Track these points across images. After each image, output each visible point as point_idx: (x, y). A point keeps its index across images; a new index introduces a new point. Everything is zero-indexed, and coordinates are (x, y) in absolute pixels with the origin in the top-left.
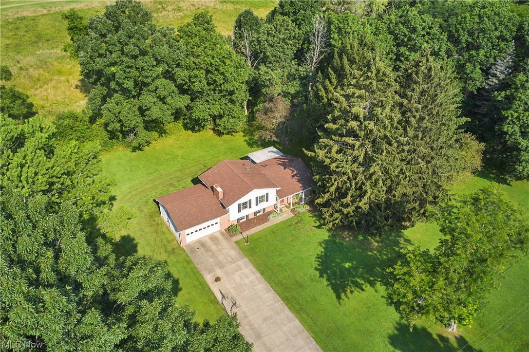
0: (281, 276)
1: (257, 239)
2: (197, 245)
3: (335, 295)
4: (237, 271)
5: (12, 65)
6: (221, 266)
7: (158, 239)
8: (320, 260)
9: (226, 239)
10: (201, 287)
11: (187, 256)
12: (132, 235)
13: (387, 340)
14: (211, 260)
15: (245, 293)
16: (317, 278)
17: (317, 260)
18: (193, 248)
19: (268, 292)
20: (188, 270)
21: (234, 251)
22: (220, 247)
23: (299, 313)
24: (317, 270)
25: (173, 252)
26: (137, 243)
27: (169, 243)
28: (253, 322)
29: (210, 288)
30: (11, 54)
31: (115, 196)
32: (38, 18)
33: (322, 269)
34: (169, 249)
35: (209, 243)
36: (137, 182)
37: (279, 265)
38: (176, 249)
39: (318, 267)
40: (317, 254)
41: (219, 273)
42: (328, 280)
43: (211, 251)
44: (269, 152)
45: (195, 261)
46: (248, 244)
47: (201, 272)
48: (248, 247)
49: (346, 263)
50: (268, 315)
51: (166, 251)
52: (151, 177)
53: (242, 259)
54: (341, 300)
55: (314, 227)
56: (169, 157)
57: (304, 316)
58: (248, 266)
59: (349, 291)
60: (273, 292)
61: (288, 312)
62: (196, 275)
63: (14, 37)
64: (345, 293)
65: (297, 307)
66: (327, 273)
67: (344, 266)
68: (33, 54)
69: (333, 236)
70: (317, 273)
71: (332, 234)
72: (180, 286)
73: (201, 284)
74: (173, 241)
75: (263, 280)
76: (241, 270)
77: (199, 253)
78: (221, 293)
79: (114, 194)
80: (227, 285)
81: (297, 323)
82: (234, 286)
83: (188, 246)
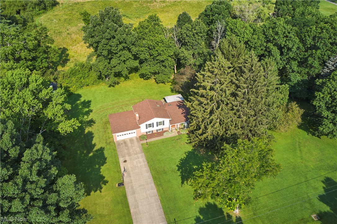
0: (158, 166)
1: (154, 144)
2: (122, 142)
3: (181, 181)
4: (136, 159)
5: (64, 31)
6: (129, 154)
7: (105, 136)
8: (182, 162)
9: (138, 141)
10: (116, 164)
11: (115, 147)
12: (93, 132)
13: (198, 209)
14: (126, 151)
15: (136, 171)
16: (176, 170)
17: (180, 161)
18: (119, 143)
19: (147, 173)
20: (113, 154)
21: (139, 149)
22: (133, 145)
23: (158, 186)
24: (177, 167)
25: (109, 144)
26: (94, 136)
27: (109, 138)
28: (134, 186)
29: (120, 165)
30: (65, 25)
31: (93, 110)
32: (85, 4)
33: (180, 166)
34: (108, 142)
35: (128, 142)
36: (106, 104)
37: (158, 160)
38: (111, 142)
39: (179, 165)
40: (181, 158)
41: (127, 158)
42: (181, 173)
43: (127, 146)
44: (177, 97)
45: (118, 150)
46: (148, 146)
47: (119, 156)
48: (147, 148)
49: (195, 166)
50: (143, 183)
51: (106, 143)
52: (113, 102)
53: (141, 153)
54: (183, 184)
55: (186, 143)
56: (126, 92)
57: (161, 188)
58: (143, 158)
59: (190, 180)
60: (150, 173)
61: (153, 185)
62: (116, 157)
63: (70, 14)
64: (187, 181)
65: (159, 183)
66: (182, 169)
67: (193, 167)
68: (76, 26)
69: (195, 150)
70: (177, 168)
71: (194, 149)
72: (106, 161)
73: (116, 162)
74: (111, 138)
75: (147, 166)
76: (139, 159)
77: (121, 146)
78: (124, 168)
79: (92, 109)
80: (128, 165)
81: (155, 191)
82: (132, 166)
83: (118, 142)
